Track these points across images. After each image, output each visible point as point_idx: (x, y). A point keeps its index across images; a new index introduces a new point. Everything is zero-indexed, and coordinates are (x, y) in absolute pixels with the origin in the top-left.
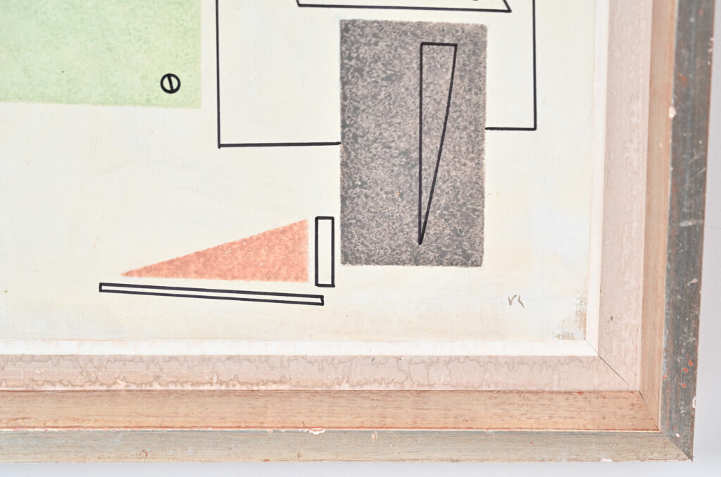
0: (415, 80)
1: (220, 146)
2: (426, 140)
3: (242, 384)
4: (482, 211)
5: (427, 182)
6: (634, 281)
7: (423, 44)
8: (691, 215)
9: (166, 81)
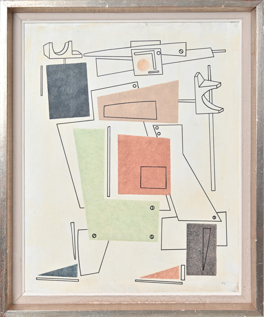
0: (202, 236)
1: (162, 250)
2: (204, 248)
3: (165, 302)
4: (216, 264)
5: (204, 257)
6: (249, 278)
7: (204, 228)
8: (260, 262)
9: (151, 236)
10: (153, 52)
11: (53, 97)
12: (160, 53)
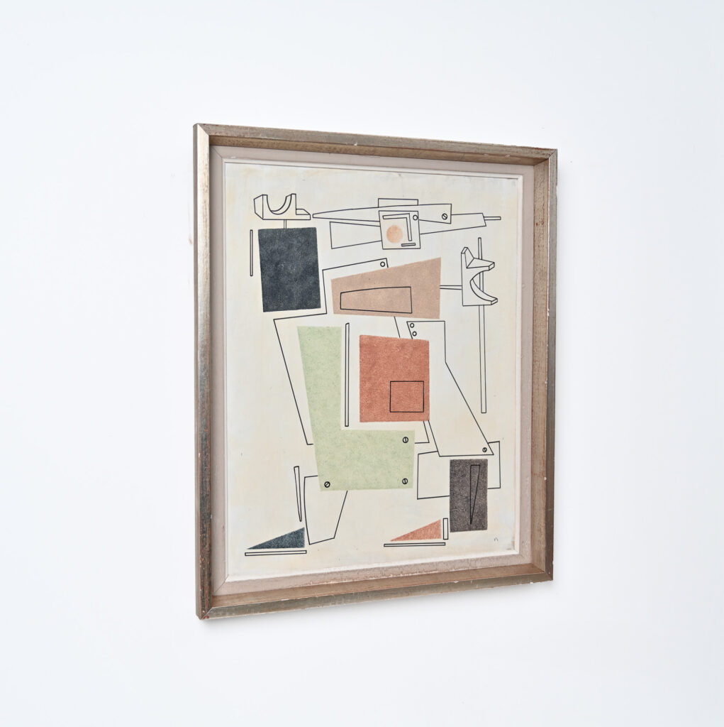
0: (469, 476)
2: (472, 493)
3: (425, 572)
4: (487, 513)
5: (472, 505)
6: (528, 530)
7: (472, 466)
9: (404, 481)
10: (407, 216)
11: (267, 278)
12: (418, 217)
